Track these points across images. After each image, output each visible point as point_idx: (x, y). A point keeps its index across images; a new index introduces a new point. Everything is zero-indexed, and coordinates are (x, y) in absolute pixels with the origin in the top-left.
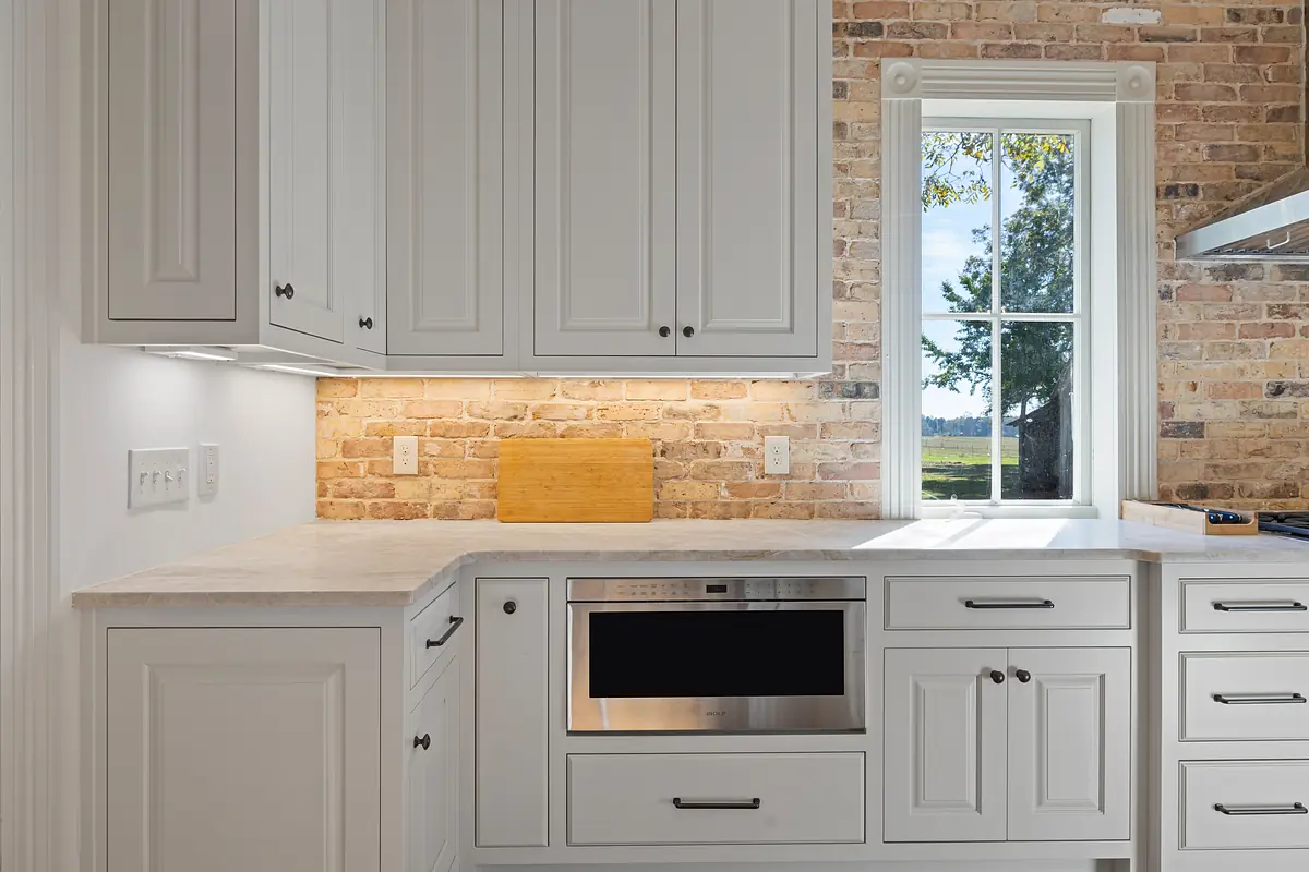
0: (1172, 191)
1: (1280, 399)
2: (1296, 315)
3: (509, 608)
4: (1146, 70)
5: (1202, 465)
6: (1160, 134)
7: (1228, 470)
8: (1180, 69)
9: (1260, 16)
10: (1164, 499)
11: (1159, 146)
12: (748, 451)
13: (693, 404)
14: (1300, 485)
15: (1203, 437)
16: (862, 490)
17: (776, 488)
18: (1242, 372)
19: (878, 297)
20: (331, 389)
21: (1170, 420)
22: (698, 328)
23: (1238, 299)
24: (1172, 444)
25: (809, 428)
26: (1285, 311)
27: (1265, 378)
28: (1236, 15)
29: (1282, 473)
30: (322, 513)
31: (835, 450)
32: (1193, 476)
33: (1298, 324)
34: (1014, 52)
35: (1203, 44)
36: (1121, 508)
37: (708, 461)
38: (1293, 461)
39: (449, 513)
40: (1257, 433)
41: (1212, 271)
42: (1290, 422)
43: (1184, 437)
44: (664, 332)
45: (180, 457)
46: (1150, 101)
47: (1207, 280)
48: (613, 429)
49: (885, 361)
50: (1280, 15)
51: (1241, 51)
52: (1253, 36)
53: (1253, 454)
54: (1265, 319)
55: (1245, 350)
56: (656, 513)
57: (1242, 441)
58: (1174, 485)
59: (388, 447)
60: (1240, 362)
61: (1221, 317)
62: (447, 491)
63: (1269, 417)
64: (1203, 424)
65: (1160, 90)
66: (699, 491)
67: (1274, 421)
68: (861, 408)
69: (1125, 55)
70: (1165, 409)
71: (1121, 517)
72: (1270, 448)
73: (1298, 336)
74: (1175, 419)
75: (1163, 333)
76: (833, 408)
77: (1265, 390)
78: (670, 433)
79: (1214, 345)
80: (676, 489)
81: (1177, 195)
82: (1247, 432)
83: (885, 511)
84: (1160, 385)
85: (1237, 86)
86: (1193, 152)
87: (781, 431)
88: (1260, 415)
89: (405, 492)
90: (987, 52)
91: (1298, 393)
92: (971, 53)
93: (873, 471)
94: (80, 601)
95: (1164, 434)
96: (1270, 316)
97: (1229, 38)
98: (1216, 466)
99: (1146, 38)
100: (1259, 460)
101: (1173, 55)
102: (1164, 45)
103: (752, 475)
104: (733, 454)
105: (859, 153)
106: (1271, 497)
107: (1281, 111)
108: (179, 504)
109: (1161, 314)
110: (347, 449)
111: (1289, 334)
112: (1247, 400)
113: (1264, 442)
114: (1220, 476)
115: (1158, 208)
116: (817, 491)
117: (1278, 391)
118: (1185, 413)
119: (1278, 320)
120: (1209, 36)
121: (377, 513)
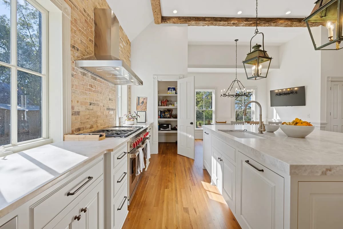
0: (74, 47)
1: (91, 106)
2: (93, 87)
4: (69, 8)
5: (79, 123)
6: (72, 29)
7: (84, 123)
8: (75, 15)
9: (88, 15)
10: (72, 133)
11: (71, 33)
15: (79, 115)
18: (86, 99)
21: (73, 111)
23: (85, 81)
24: (74, 117)
27: (89, 101)
28: (85, 11)
29: (91, 123)
32: (77, 126)
33: (93, 89)
35: (79, 12)
36: (64, 137)
38: (93, 120)
40: (88, 114)
41: (81, 72)
42: (92, 111)
43: (76, 115)
46: (70, 18)
47: (80, 74)
51: (85, 20)
52: (87, 18)
55: (86, 94)
57: (85, 116)
58: (74, 129)
60: (85, 97)
61: (82, 85)
63: (89, 110)
64: (79, 112)
67: (90, 111)
70: (73, 108)
71: (64, 140)
72: (90, 117)
74: (75, 110)
75: (72, 86)
77: (89, 104)
79: (81, 91)
81: (75, 49)
82: (86, 114)
84: (72, 101)
85: (85, 29)
86: (78, 39)
88: (88, 110)
91: (93, 105)
95: (72, 115)
96: (90, 86)
97: (84, 15)
98: (82, 123)
100: (88, 120)
101: (74, 10)
102: (72, 5)
106: (90, 128)
107: (91, 40)
109: (72, 81)
111: (92, 91)
112: (86, 106)
114: (82, 125)
115: (71, 50)
117: (91, 104)
118: (76, 109)
119: (91, 88)
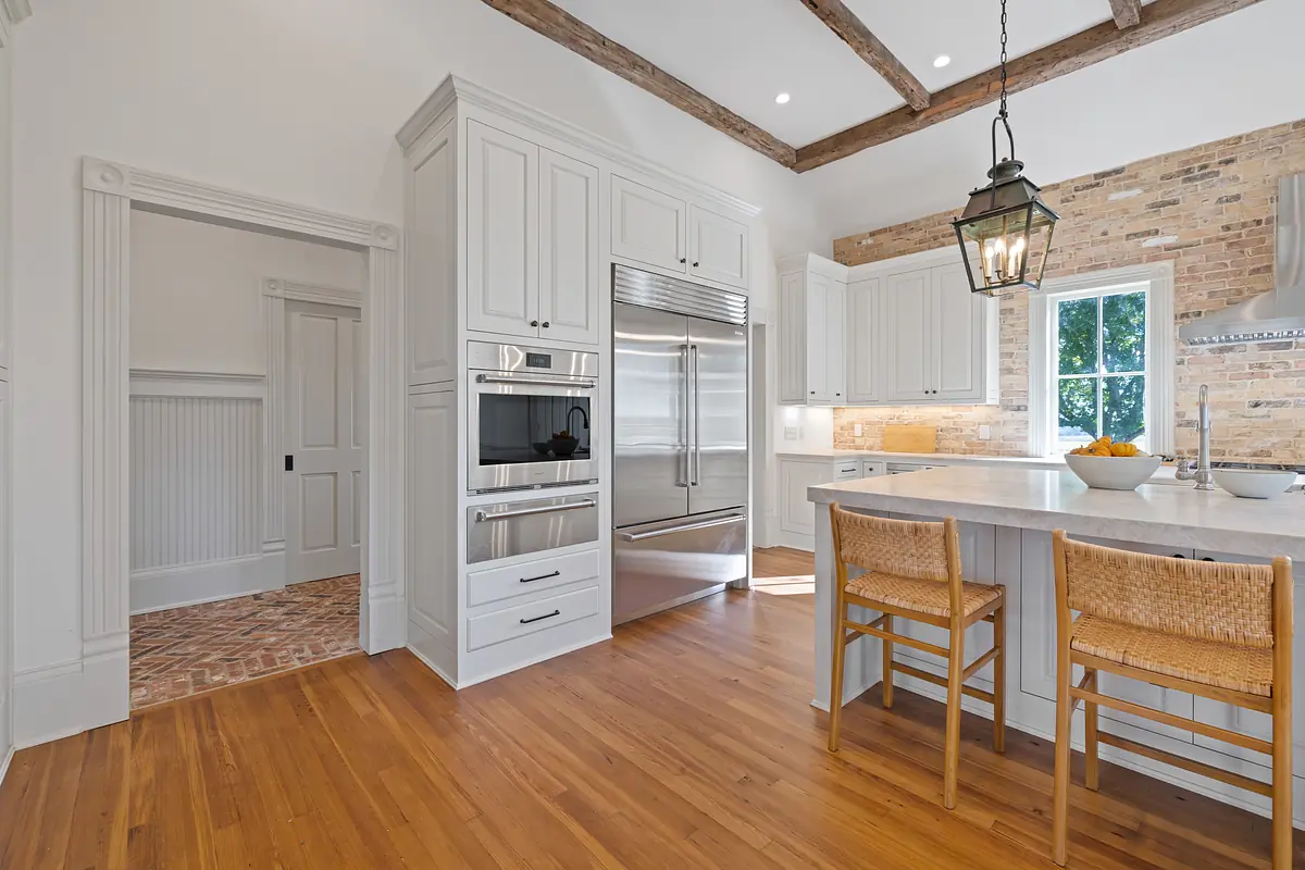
0: (1183, 316)
1: (1258, 409)
2: (1269, 367)
3: (871, 469)
4: (1168, 264)
6: (1177, 291)
8: (1189, 260)
9: (1244, 225)
11: (1176, 297)
12: (973, 431)
13: (953, 414)
14: (1273, 451)
16: (1019, 446)
17: (984, 444)
18: (1231, 396)
19: (1027, 372)
20: (837, 411)
21: (1182, 419)
22: (939, 389)
23: (1228, 362)
24: (1183, 430)
25: (998, 423)
26: (1261, 366)
27: (1247, 399)
28: (1227, 228)
29: (1259, 445)
30: (835, 447)
31: (1009, 431)
33: (1271, 371)
34: (1094, 268)
35: (1205, 245)
37: (958, 433)
38: (1267, 439)
39: (870, 448)
40: (1241, 426)
41: (1211, 350)
42: (1266, 420)
44: (927, 392)
45: (795, 428)
46: (1172, 278)
47: (1207, 354)
48: (923, 423)
49: (1030, 396)
50: (1259, 222)
51: (1230, 245)
52: (1239, 235)
53: (1239, 435)
54: (1248, 370)
55: (1232, 386)
56: (937, 451)
57: (1231, 429)
58: (1185, 449)
59: (853, 428)
60: (1229, 392)
61: (1216, 371)
62: (870, 442)
63: (1251, 418)
65: (1176, 271)
66: (955, 444)
67: (1254, 420)
68: (1020, 415)
69: (1155, 259)
70: (1179, 414)
72: (1250, 433)
73: (1271, 378)
74: (1187, 419)
75: (1178, 380)
76: (1008, 414)
77: (1247, 405)
78: (943, 424)
80: (945, 443)
81: (1188, 317)
83: (1030, 453)
84: (1176, 403)
85: (1228, 262)
86: (1198, 297)
87: (987, 423)
88: (1244, 417)
89: (859, 441)
90: (1079, 270)
91: (1271, 406)
92: (1071, 272)
93: (1025, 439)
94: (779, 455)
95: (1179, 425)
96: (1251, 369)
97: (1223, 239)
99: (1167, 249)
100: (1243, 438)
101: (1185, 254)
102: (1180, 251)
103: (974, 439)
104: (967, 432)
105: (1019, 319)
106: (1250, 456)
107: (1259, 269)
108: (794, 439)
109: (1178, 372)
110: (842, 428)
111: (1262, 377)
112: (1234, 410)
113: (1244, 430)
114: (1215, 445)
115: (1175, 324)
116: (1001, 446)
117: (1257, 405)
118: (1191, 416)
119: (1256, 370)
120: (1209, 241)
121: (850, 447)
